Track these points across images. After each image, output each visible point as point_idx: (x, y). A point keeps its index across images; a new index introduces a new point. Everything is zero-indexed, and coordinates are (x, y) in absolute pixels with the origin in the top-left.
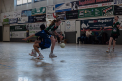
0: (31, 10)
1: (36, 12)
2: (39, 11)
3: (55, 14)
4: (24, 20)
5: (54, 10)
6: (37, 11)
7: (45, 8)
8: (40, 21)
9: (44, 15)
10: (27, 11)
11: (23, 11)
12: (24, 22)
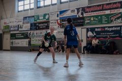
0: (33, 16)
1: (38, 19)
2: (42, 18)
3: (59, 21)
4: (26, 27)
5: (58, 16)
6: (40, 18)
7: (49, 14)
8: (43, 29)
9: (48, 22)
10: (29, 17)
11: (25, 18)
12: (26, 29)
